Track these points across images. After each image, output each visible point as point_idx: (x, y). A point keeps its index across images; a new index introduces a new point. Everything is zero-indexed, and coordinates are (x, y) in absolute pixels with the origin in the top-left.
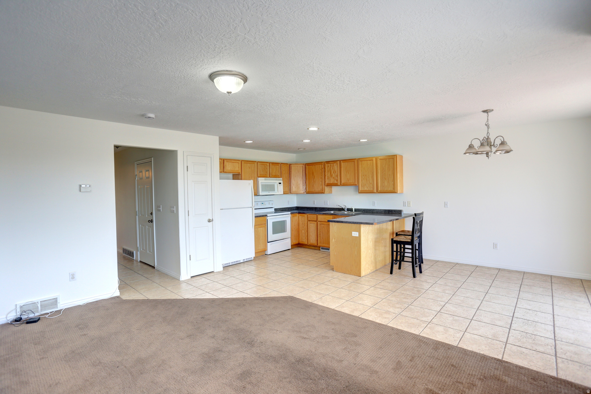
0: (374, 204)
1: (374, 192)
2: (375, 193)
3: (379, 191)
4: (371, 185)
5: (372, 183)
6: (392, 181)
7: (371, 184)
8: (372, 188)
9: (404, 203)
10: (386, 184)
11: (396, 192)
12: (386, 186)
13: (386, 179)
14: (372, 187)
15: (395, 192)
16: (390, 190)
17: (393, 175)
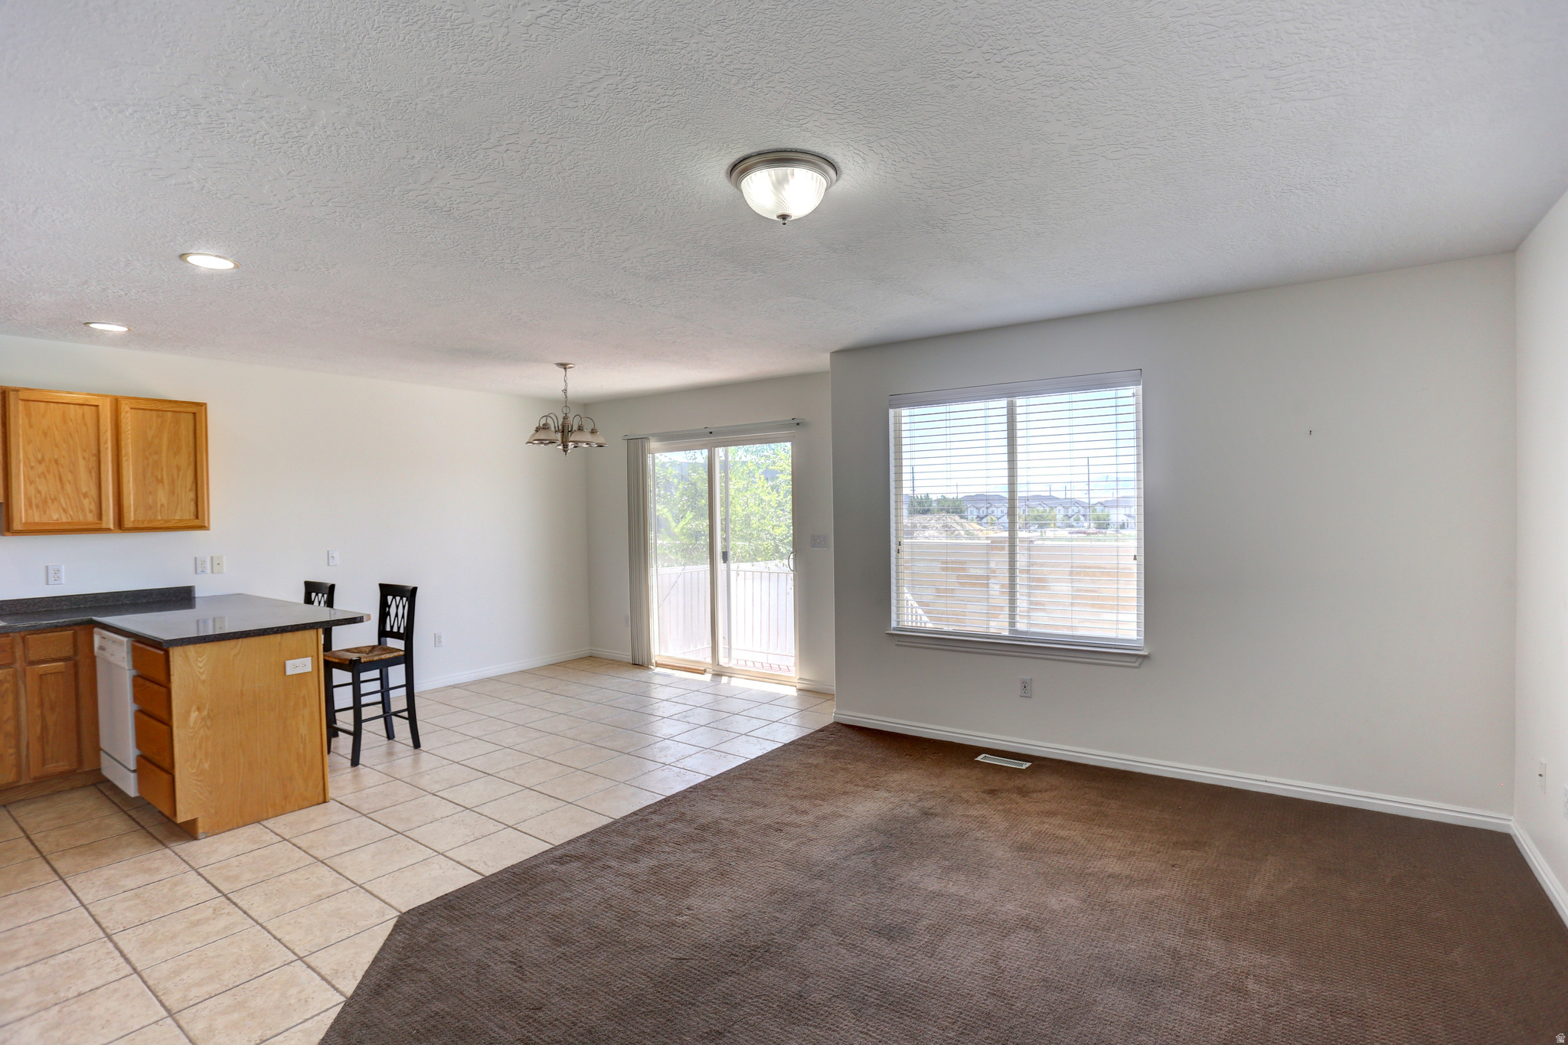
0: (48, 575)
1: (104, 526)
2: (108, 530)
3: (128, 524)
4: (86, 502)
5: (94, 492)
6: (191, 490)
7: (85, 495)
8: (91, 511)
9: (199, 563)
10: (162, 497)
11: (206, 525)
12: (162, 505)
13: (161, 481)
14: (93, 507)
15: (203, 527)
16: (181, 521)
17: (192, 467)
